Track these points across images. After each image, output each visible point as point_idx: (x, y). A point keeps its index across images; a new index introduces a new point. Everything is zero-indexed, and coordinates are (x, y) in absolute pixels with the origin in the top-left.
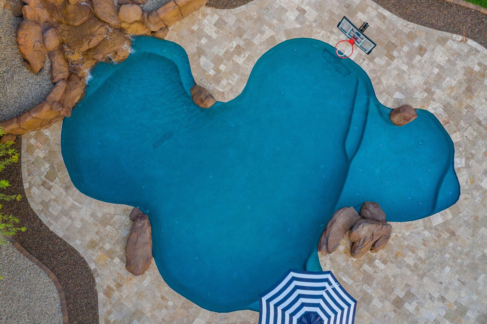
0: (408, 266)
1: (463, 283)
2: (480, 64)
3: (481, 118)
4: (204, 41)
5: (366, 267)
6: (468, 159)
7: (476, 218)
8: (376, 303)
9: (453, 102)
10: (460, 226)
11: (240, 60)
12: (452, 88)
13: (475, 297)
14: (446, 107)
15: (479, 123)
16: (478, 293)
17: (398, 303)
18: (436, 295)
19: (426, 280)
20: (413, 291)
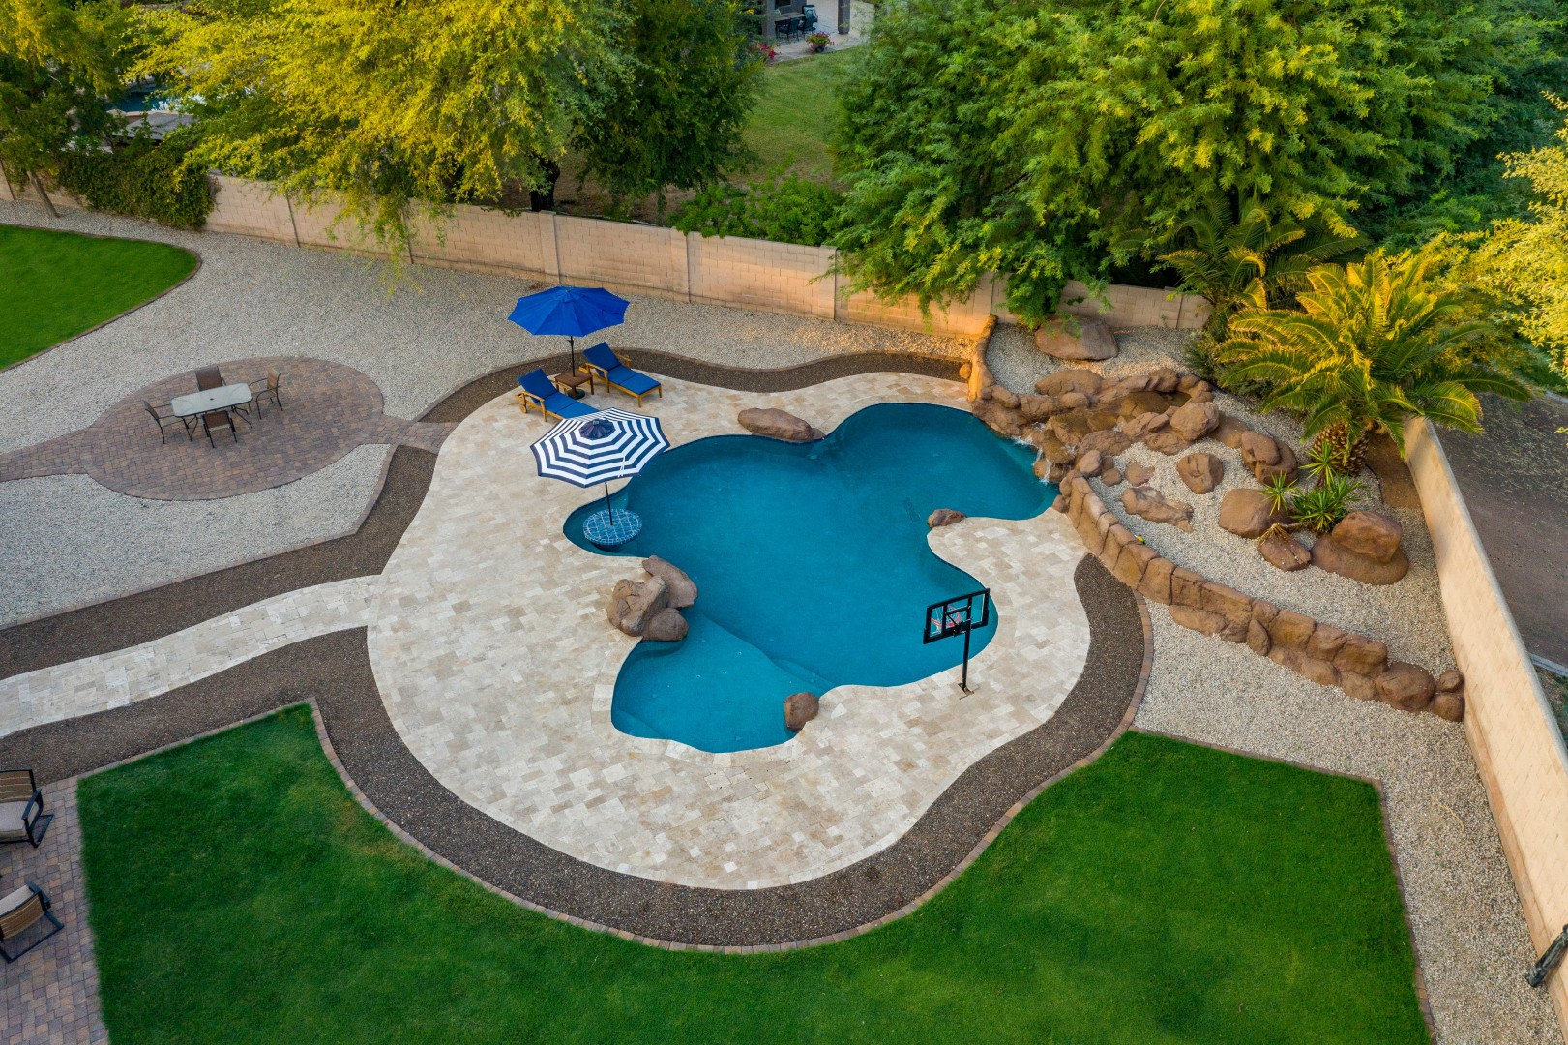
0: (559, 639)
1: (481, 689)
2: (839, 838)
3: (735, 804)
4: (1032, 539)
5: (595, 597)
6: (675, 762)
7: (568, 739)
8: (538, 591)
9: (787, 777)
10: (571, 715)
11: (987, 564)
12: (815, 783)
13: (449, 695)
14: (784, 765)
15: (729, 799)
16: (451, 701)
17: (516, 613)
18: (490, 654)
19: (523, 650)
20: (520, 633)
